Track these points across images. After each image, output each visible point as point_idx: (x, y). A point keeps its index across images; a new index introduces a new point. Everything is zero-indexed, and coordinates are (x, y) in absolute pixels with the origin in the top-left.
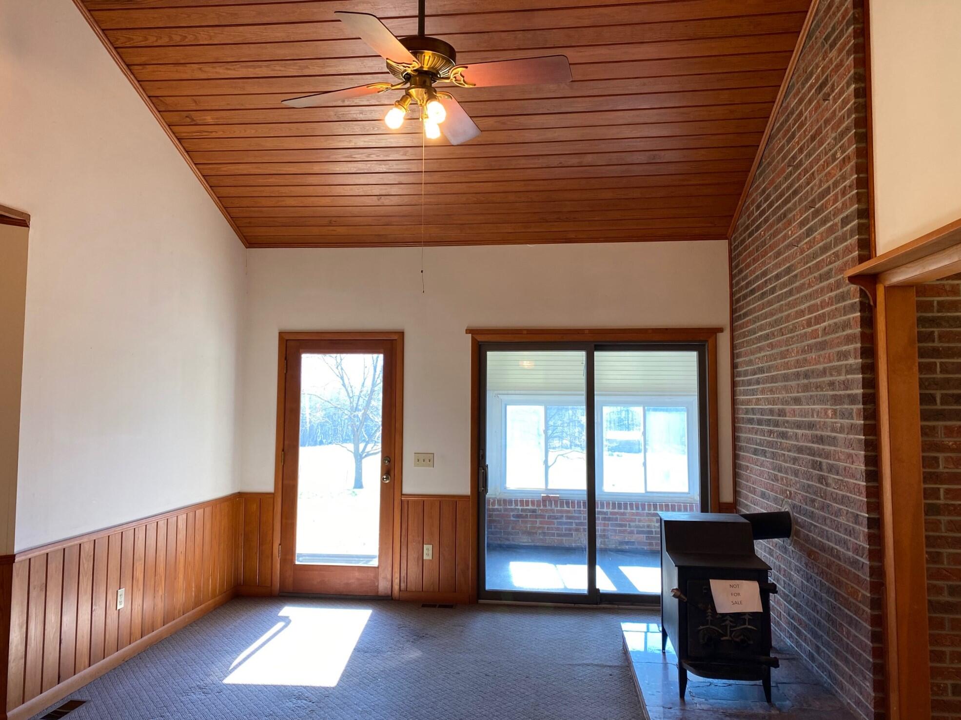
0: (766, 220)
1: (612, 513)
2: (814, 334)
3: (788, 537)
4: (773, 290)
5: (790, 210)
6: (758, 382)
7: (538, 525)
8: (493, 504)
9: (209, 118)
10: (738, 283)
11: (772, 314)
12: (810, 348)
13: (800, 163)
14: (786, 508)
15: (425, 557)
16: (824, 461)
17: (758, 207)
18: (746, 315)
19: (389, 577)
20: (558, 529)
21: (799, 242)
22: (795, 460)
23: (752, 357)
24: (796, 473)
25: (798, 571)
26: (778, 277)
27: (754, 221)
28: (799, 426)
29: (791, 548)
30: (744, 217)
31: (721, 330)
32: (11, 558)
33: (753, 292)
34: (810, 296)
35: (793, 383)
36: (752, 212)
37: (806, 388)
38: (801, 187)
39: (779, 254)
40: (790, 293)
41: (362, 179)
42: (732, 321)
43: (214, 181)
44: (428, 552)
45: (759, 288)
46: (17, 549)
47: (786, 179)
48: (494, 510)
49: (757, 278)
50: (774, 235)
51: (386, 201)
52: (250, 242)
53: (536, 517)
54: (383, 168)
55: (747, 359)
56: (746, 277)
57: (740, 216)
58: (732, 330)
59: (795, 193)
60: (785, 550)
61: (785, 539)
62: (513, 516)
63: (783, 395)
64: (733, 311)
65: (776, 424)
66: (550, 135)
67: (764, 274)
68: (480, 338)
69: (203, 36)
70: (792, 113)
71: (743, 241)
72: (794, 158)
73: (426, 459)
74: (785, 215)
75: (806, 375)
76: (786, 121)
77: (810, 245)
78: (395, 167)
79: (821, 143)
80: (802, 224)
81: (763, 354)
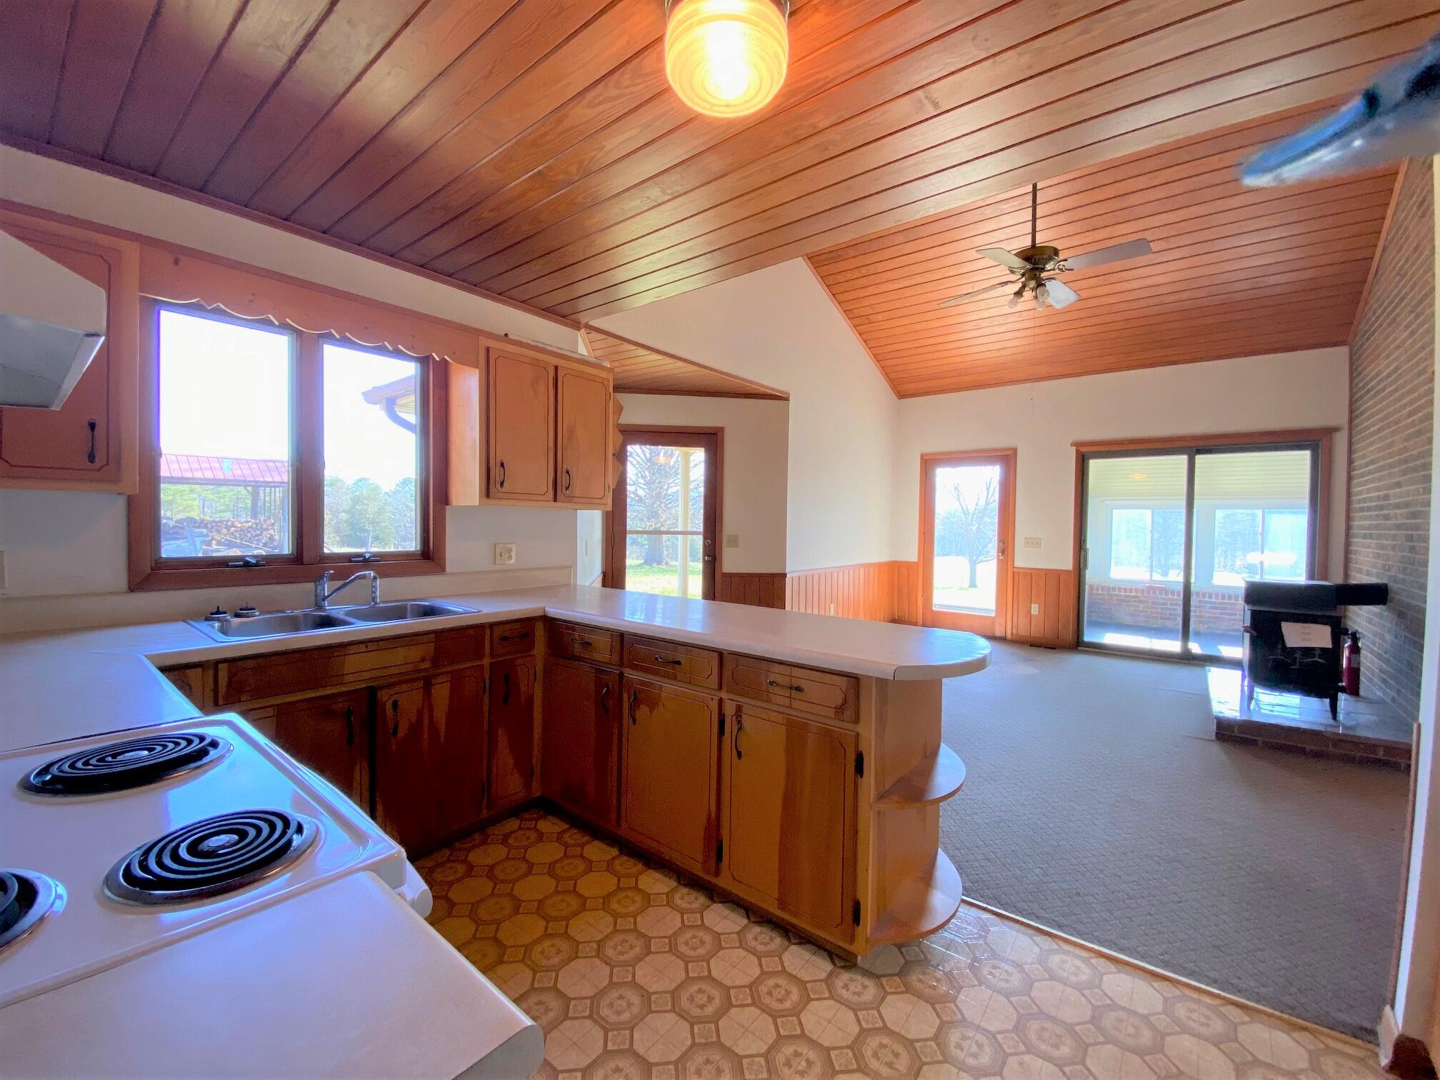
0: (1380, 325)
1: (1221, 603)
2: (1413, 424)
3: (1385, 604)
4: (1384, 389)
5: (1398, 315)
6: (1369, 473)
7: (1141, 609)
8: (1097, 590)
9: (880, 317)
10: (1357, 385)
11: (1382, 410)
12: (1409, 437)
13: (1407, 272)
14: (1385, 581)
15: (1033, 613)
16: (1414, 533)
17: (1374, 313)
18: (1362, 413)
19: (1004, 624)
20: (1161, 614)
21: (1404, 343)
22: (1394, 537)
23: (1365, 451)
24: (1393, 548)
25: (1389, 631)
26: (1388, 376)
27: (1371, 326)
28: (1398, 506)
29: (1386, 613)
30: (1363, 324)
31: (1336, 429)
32: (784, 575)
33: (1369, 391)
34: (1411, 391)
35: (1396, 470)
36: (1370, 319)
37: (1404, 473)
38: (1407, 294)
39: (1389, 355)
40: (1396, 390)
41: (986, 340)
42: (1351, 421)
43: (880, 357)
44: (1035, 609)
45: (1373, 387)
46: (787, 571)
47: (1396, 287)
48: (1097, 594)
49: (1372, 379)
50: (1386, 339)
51: (1004, 353)
52: (902, 395)
53: (1140, 602)
54: (1003, 329)
55: (1361, 453)
56: (1363, 378)
57: (1360, 323)
58: (1350, 429)
59: (1402, 299)
60: (1380, 616)
61: (1381, 606)
62: (1117, 600)
63: (1388, 481)
64: (1351, 412)
65: (1382, 508)
66: (1148, 282)
67: (1378, 375)
68: (1083, 450)
69: (880, 267)
70: (1401, 226)
71: (1362, 345)
72: (1401, 268)
73: (1034, 543)
74: (1394, 320)
75: (1406, 461)
76: (1396, 233)
77: (1413, 344)
78: (1011, 327)
79: (1421, 254)
80: (1407, 327)
81: (1374, 447)
